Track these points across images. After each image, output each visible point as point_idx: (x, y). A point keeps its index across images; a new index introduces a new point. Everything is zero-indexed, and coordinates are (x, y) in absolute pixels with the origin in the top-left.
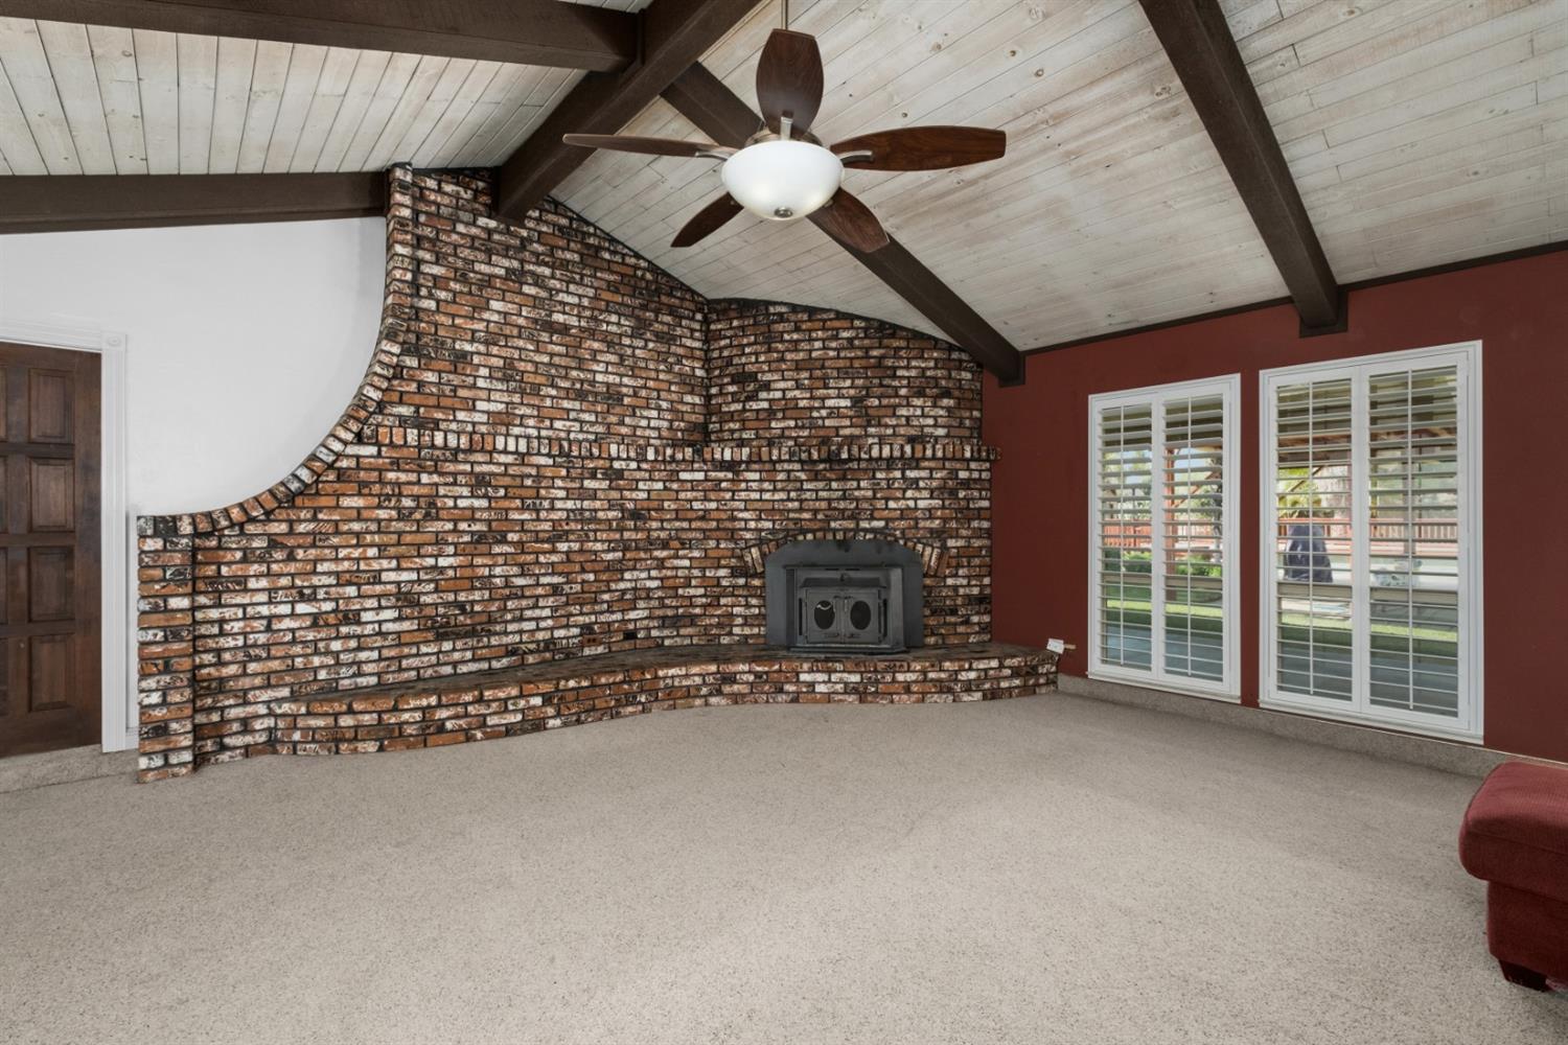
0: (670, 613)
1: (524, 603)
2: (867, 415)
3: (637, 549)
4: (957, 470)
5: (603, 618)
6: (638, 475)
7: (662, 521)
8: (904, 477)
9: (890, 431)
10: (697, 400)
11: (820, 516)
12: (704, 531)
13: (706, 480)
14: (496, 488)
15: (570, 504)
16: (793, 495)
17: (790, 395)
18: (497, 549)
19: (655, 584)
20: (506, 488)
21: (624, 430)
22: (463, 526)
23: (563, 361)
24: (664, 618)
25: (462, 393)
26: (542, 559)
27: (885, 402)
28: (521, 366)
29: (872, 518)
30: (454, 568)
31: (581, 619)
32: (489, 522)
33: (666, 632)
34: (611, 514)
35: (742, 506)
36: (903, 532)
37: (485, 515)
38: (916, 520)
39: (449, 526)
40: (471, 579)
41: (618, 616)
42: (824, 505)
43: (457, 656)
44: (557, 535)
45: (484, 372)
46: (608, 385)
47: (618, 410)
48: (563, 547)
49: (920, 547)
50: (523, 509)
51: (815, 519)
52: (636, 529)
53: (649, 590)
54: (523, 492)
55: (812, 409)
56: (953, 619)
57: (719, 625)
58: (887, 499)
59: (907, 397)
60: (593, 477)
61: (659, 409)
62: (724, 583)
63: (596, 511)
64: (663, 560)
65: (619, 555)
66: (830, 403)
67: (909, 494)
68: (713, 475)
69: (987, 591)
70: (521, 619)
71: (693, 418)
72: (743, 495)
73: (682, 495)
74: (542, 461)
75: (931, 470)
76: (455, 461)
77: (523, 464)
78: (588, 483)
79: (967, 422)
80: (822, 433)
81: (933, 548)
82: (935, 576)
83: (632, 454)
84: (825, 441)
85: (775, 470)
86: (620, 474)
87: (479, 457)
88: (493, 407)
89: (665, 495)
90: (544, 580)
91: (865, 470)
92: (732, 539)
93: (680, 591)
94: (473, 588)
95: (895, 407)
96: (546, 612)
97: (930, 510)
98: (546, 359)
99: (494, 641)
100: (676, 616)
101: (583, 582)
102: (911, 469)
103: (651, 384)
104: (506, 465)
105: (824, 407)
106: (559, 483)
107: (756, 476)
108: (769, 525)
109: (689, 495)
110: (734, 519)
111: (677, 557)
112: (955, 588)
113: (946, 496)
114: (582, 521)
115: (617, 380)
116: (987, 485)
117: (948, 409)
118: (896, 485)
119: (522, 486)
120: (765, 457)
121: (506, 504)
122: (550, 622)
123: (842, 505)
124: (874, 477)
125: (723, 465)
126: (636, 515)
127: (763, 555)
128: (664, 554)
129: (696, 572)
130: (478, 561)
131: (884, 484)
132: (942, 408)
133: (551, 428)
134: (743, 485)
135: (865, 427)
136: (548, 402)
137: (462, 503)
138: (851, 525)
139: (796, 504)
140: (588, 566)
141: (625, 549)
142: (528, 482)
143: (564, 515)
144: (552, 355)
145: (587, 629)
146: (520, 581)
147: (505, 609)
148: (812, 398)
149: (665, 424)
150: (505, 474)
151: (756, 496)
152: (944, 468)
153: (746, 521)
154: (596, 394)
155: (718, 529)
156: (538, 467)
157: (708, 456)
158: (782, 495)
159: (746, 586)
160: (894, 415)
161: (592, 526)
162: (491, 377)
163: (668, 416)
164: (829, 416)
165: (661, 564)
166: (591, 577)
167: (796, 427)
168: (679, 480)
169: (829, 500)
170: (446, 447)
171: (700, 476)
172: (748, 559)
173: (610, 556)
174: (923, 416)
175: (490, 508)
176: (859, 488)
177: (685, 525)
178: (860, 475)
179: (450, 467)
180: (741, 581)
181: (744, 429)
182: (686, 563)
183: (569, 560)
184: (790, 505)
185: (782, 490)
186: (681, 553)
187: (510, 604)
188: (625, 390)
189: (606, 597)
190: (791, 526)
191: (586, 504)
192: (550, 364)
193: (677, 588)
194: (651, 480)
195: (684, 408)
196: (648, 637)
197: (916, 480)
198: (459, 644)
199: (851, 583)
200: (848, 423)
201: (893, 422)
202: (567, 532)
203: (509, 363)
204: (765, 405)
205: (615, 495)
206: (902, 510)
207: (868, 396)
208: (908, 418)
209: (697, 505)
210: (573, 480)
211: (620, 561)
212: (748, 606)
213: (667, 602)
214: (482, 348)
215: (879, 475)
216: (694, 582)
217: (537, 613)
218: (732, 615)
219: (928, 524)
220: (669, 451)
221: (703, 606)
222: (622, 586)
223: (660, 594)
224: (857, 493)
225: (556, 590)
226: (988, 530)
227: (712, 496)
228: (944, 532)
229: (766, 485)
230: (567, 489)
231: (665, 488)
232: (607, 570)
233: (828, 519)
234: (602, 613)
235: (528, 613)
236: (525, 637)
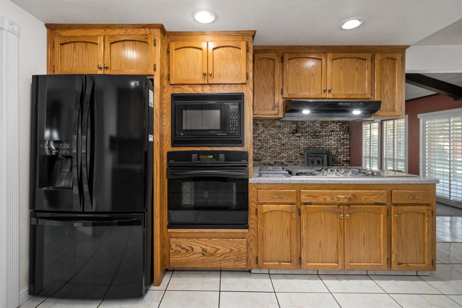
0: (289, 160)
1: (266, 157)
2: (323, 127)
3: (283, 150)
4: (340, 137)
5: (278, 160)
6: (284, 138)
7: (288, 146)
8: (329, 138)
9: (327, 130)
10: (295, 125)
11: (314, 145)
12: (295, 147)
13: (295, 139)
14: (262, 141)
15: (272, 143)
16: (309, 141)
17: (309, 124)
18: (262, 149)
19: (286, 156)
20: (263, 141)
21: (281, 132)
22: (257, 146)
23: (272, 122)
24: (288, 161)
25: (258, 129)
26: (268, 151)
27: (326, 124)
28: (265, 124)
29: (323, 145)
30: (257, 152)
31: (274, 160)
32: (261, 146)
33: (288, 164)
34: (279, 145)
35: (301, 143)
36: (329, 148)
37: (260, 145)
38: (331, 146)
39: (256, 146)
40: (258, 153)
41: (280, 160)
42: (314, 143)
43: (257, 163)
44: (271, 148)
45: (260, 125)
46: (279, 125)
47: (280, 128)
48: (271, 149)
49: (332, 151)
50: (266, 144)
51: (313, 146)
52: (283, 147)
53: (285, 157)
54: (265, 142)
55: (313, 126)
56: (340, 164)
57: (297, 163)
58: (325, 142)
59: (330, 123)
60: (276, 139)
61: (288, 128)
62: (298, 156)
63: (277, 144)
64: (288, 152)
65: (280, 151)
66: (316, 125)
67: (330, 141)
68: (296, 138)
69: (349, 160)
70: (265, 159)
71: (294, 128)
72: (301, 141)
73: (291, 142)
74: (268, 137)
75: (334, 137)
76: (257, 138)
77: (266, 138)
78: (275, 140)
79: (345, 127)
80: (315, 130)
81: (335, 151)
82: (335, 156)
83: (282, 135)
84: (315, 132)
85: (306, 137)
86: (281, 138)
87: (260, 137)
88: (261, 130)
89: (288, 142)
90: (268, 154)
91: (322, 137)
92: (299, 149)
93: (291, 157)
94: (259, 155)
95: (328, 125)
96: (269, 159)
97: (334, 144)
98: (269, 122)
99: (262, 162)
100: (290, 161)
101: (275, 155)
102: (330, 136)
103: (286, 124)
104: (263, 138)
105: (315, 126)
106: (271, 140)
107: (303, 138)
108: (305, 146)
109: (292, 141)
110: (299, 145)
111: (290, 151)
112: (340, 159)
113: (338, 141)
114: (274, 146)
115: (280, 124)
116: (349, 139)
117: (340, 125)
118: (327, 139)
119: (265, 141)
120: (304, 135)
121: (263, 143)
122: (269, 160)
123: (318, 143)
124: (323, 138)
125: (298, 137)
126: (283, 145)
127: (304, 152)
128: (288, 151)
129: (293, 154)
130: (259, 151)
131: (325, 139)
132: (338, 125)
133: (270, 132)
134: (301, 140)
135: (322, 129)
136: (269, 129)
137: (257, 143)
138: (319, 146)
139: (310, 143)
140: (275, 152)
141: (282, 150)
142: (266, 140)
143: (271, 145)
144: (270, 122)
145: (275, 162)
146: (265, 154)
147: (263, 158)
148: (313, 124)
149: (289, 130)
150: (263, 139)
151: (303, 141)
152: (337, 136)
153: (302, 146)
154: (277, 127)
155: (297, 147)
156: (268, 138)
157: (295, 135)
158: (308, 141)
159: (302, 157)
160: (328, 127)
161: (276, 146)
162: (261, 126)
163: (289, 129)
164: (316, 127)
165: (287, 153)
166: (276, 154)
167: (311, 129)
168: (290, 139)
169: (315, 142)
170: (255, 136)
171: (294, 138)
172: (302, 152)
173: (279, 151)
174: (334, 126)
175: (261, 144)
176: (320, 140)
177: (292, 146)
178: (320, 138)
179: (256, 139)
180: (301, 156)
181: (302, 130)
182: (292, 153)
183: (272, 151)
184: (309, 143)
185: (308, 140)
186: (291, 151)
187: (264, 157)
188: (281, 125)
189: (278, 157)
190: (309, 147)
191: (275, 143)
192: (270, 123)
193: (290, 157)
194: (286, 139)
195: (292, 127)
196: (285, 164)
197: (331, 139)
198: (257, 162)
199: (317, 156)
200: (319, 128)
201: (328, 128)
202: (272, 147)
203: (264, 124)
204: (305, 126)
205: (280, 142)
206: (328, 144)
207: (323, 123)
208: (331, 127)
209: (293, 143)
210: (273, 140)
211: (281, 152)
212: (302, 160)
213: (288, 159)
214: (260, 122)
215: (324, 138)
216: (293, 156)
217: (267, 159)
218: (299, 161)
219: (334, 146)
220: (288, 135)
221: (295, 160)
222: (281, 156)
223: (287, 157)
224: (320, 141)
225: (270, 156)
226: (349, 148)
227: (296, 141)
228: (337, 148)
229: (305, 140)
230: (272, 141)
231: (288, 140)
232: (279, 153)
233: (315, 146)
234: (277, 159)
235: (266, 159)
236: (266, 162)
